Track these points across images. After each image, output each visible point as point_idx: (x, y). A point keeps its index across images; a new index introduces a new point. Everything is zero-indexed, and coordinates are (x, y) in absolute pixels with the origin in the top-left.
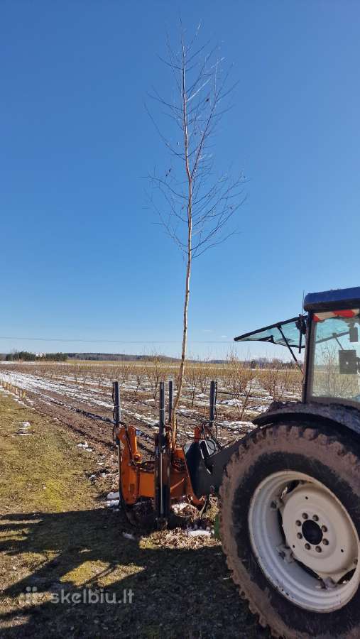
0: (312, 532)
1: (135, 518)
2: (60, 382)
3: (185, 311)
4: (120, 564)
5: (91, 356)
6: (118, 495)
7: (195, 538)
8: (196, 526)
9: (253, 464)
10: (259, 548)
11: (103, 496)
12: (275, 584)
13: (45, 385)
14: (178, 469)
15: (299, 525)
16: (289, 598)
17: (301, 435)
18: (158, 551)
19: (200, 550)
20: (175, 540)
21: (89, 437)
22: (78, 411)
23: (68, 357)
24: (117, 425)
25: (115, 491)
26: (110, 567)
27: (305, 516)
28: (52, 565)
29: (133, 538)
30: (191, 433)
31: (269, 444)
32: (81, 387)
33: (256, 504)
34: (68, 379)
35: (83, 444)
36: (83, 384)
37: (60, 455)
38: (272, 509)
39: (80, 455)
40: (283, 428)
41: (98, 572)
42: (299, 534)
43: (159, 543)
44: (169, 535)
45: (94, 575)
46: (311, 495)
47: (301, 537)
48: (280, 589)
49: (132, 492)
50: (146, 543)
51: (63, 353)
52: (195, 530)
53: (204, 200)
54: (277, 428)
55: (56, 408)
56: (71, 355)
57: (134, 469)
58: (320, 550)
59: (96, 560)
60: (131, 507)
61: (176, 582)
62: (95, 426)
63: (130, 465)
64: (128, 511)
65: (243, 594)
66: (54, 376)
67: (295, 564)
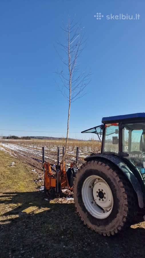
0: (101, 195)
1: (49, 194)
2: (27, 148)
3: (68, 122)
4: (42, 207)
5: (40, 138)
6: (44, 187)
7: (69, 200)
8: (70, 197)
9: (83, 173)
10: (85, 200)
11: (39, 187)
12: (89, 211)
13: (21, 149)
14: (64, 177)
15: (97, 193)
16: (93, 215)
17: (98, 163)
18: (56, 204)
19: (70, 204)
20: (62, 201)
21: (36, 167)
22: (33, 159)
23: (31, 138)
24: (43, 162)
25: (43, 186)
26: (39, 208)
27: (99, 190)
28: (20, 207)
29: (48, 200)
30: (69, 165)
31: (88, 166)
32: (36, 150)
33: (84, 186)
34: (30, 146)
35: (34, 170)
36: (36, 149)
37: (25, 174)
38: (90, 188)
39: (32, 174)
40: (93, 161)
41: (35, 210)
42: (97, 196)
43: (57, 202)
44: (60, 199)
45: (33, 210)
46: (101, 183)
47: (98, 197)
48: (90, 213)
49: (48, 185)
50: (52, 202)
51: (29, 136)
52: (69, 198)
53: (75, 82)
54: (91, 161)
55: (25, 157)
56: (33, 137)
57: (49, 177)
58: (103, 200)
59: (34, 206)
60: (48, 190)
61: (60, 213)
62: (39, 164)
63: (48, 176)
64: (47, 192)
65: (79, 215)
66: (25, 145)
67: (96, 206)
